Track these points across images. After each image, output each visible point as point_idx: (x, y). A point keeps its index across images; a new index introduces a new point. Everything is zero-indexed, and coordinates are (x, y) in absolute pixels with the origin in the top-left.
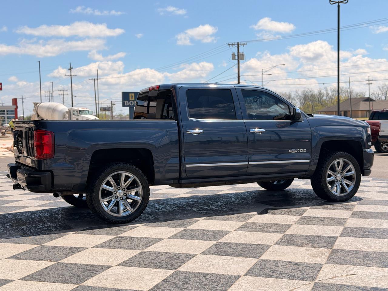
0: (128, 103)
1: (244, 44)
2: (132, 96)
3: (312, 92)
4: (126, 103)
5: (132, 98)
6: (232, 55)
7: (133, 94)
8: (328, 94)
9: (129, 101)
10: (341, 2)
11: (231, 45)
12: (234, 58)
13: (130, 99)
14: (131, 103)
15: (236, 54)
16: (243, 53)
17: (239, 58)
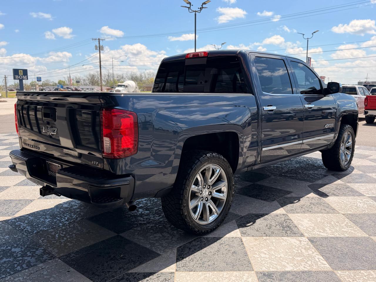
0: (18, 77)
1: (103, 40)
2: (21, 72)
3: (136, 75)
4: (16, 77)
5: (21, 74)
6: (95, 46)
7: (22, 71)
8: (145, 77)
9: (19, 75)
10: (197, 11)
11: (94, 40)
12: (96, 49)
13: (20, 74)
14: (21, 77)
15: (98, 46)
16: (102, 46)
17: (100, 49)
